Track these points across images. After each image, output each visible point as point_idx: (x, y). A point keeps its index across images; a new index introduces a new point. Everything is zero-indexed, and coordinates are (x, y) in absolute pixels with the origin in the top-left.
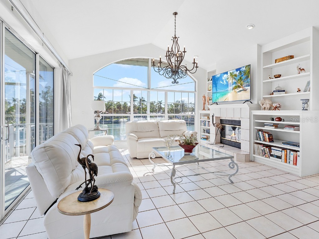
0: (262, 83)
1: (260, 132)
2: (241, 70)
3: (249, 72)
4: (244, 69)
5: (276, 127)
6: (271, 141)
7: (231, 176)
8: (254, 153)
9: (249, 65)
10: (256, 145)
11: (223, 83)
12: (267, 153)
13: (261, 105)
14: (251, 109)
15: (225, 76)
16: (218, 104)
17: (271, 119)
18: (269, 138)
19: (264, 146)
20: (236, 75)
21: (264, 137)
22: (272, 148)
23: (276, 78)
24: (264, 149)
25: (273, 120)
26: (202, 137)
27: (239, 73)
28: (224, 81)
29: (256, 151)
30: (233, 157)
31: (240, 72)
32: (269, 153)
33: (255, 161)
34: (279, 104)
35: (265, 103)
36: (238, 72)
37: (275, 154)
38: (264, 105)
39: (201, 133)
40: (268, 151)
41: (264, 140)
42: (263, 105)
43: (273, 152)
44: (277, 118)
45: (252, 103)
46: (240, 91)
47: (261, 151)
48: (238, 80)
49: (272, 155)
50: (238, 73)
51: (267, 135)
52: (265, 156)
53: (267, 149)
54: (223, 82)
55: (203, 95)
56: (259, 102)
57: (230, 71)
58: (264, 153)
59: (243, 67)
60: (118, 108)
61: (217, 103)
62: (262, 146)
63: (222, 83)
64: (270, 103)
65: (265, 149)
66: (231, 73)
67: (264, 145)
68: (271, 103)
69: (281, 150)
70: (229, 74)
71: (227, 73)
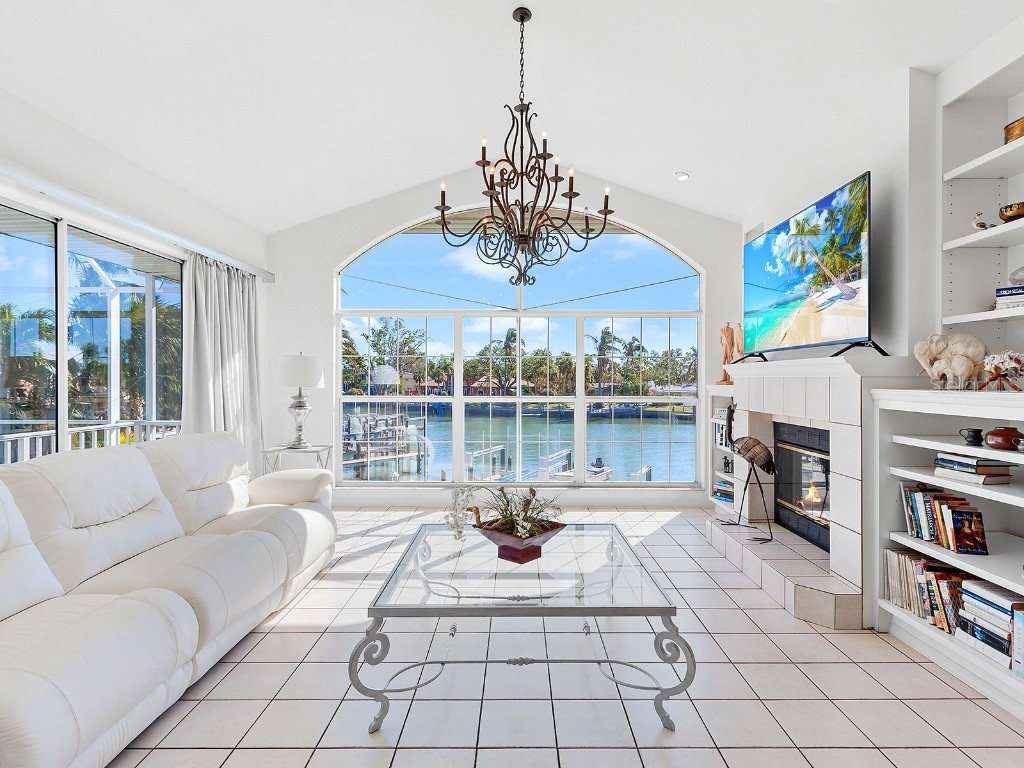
0: (939, 255)
1: (919, 497)
2: (834, 203)
3: (863, 208)
4: (844, 198)
5: (990, 479)
6: (967, 546)
7: (666, 694)
8: (887, 596)
9: (863, 176)
10: (893, 556)
11: (776, 270)
12: (940, 606)
13: (925, 365)
14: (868, 383)
15: (782, 237)
16: (765, 360)
17: (965, 433)
18: (957, 531)
19: (929, 569)
20: (815, 232)
21: (934, 520)
22: (966, 585)
23: (1008, 219)
24: (929, 583)
25: (976, 439)
26: (716, 487)
27: (826, 220)
28: (778, 261)
29: (894, 583)
30: (672, 611)
31: (831, 213)
32: (949, 608)
33: (894, 630)
34: (1016, 355)
35: (946, 353)
36: (825, 214)
37: (980, 622)
38: (936, 364)
39: (717, 473)
40: (946, 595)
41: (936, 539)
42: (932, 364)
43: (971, 610)
44: (995, 433)
45: (884, 354)
46: (832, 300)
47: (914, 592)
48: (824, 254)
49: (964, 625)
50: (820, 220)
51: (948, 514)
52: (930, 618)
53: (944, 584)
54: (775, 266)
55: (724, 326)
56: (915, 348)
57: (798, 217)
58: (927, 603)
59: (842, 189)
60: (562, 371)
61: (761, 355)
62: (920, 567)
63: (770, 268)
64: (971, 351)
65: (934, 582)
66: (798, 224)
67: (932, 565)
68: (982, 350)
69: (1007, 604)
70: (793, 230)
71: (784, 227)
